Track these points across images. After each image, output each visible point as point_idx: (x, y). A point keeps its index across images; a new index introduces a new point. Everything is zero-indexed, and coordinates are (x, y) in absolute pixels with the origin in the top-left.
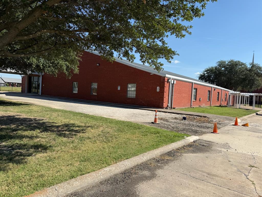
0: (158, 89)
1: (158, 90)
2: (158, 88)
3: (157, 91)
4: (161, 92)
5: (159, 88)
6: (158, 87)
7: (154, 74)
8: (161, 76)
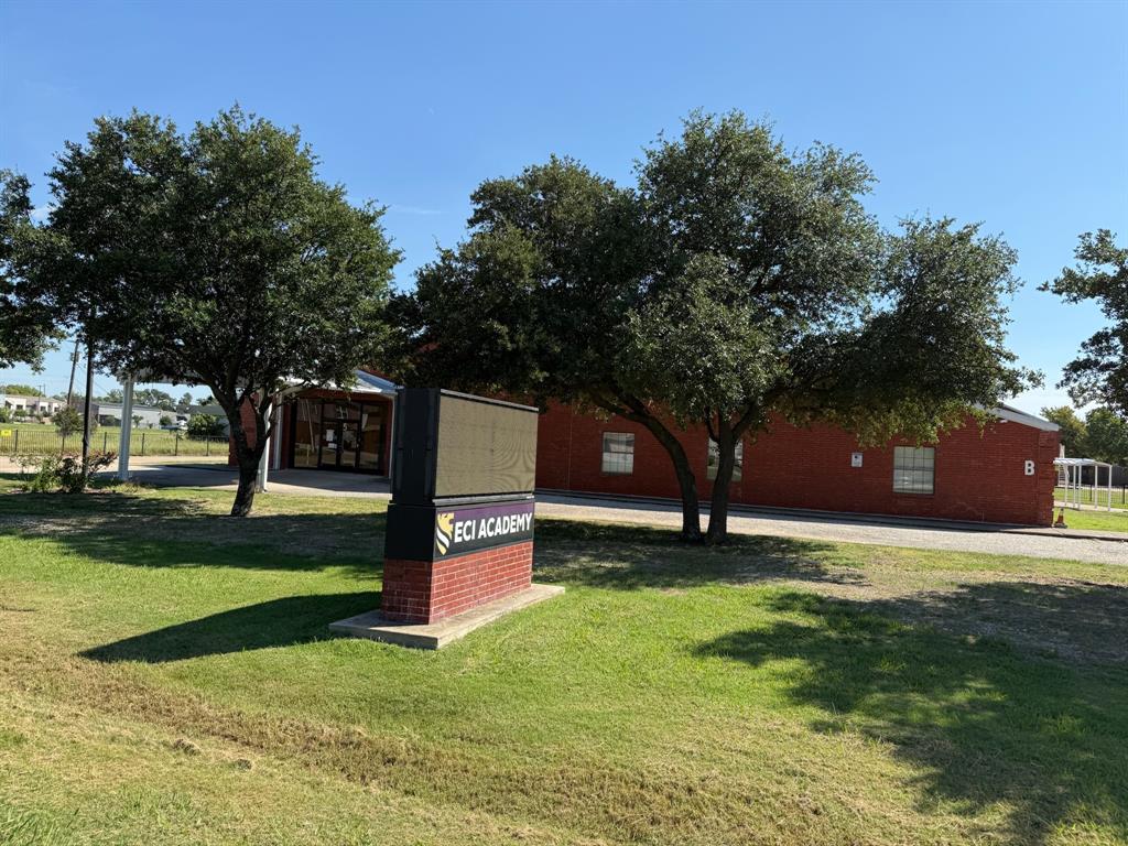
0: (1029, 468)
1: (1029, 471)
2: (1030, 465)
3: (1027, 473)
4: (1041, 478)
5: (1033, 465)
6: (1027, 462)
7: (1009, 421)
8: (1039, 430)
